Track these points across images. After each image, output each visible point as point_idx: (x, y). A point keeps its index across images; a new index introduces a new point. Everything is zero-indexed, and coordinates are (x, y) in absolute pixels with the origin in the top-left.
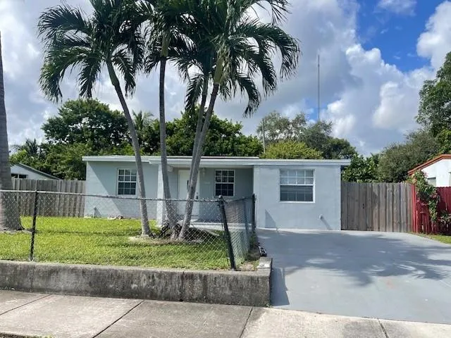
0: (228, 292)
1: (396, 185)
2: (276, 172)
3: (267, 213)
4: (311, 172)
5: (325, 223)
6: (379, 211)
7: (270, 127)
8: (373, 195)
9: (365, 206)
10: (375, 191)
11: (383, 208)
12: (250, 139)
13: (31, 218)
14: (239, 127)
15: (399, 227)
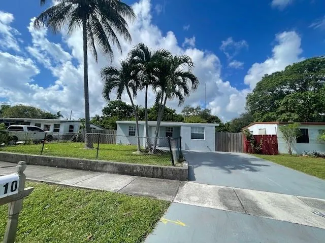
0: (171, 175)
1: (237, 134)
2: (190, 128)
3: (186, 145)
4: (203, 128)
5: (209, 149)
6: (231, 144)
7: (186, 111)
8: (228, 137)
9: (225, 142)
10: (229, 136)
11: (232, 143)
12: (179, 115)
13: (97, 144)
14: (175, 111)
15: (239, 150)
